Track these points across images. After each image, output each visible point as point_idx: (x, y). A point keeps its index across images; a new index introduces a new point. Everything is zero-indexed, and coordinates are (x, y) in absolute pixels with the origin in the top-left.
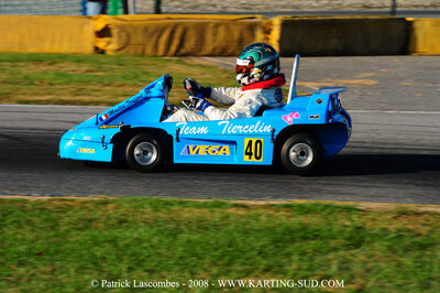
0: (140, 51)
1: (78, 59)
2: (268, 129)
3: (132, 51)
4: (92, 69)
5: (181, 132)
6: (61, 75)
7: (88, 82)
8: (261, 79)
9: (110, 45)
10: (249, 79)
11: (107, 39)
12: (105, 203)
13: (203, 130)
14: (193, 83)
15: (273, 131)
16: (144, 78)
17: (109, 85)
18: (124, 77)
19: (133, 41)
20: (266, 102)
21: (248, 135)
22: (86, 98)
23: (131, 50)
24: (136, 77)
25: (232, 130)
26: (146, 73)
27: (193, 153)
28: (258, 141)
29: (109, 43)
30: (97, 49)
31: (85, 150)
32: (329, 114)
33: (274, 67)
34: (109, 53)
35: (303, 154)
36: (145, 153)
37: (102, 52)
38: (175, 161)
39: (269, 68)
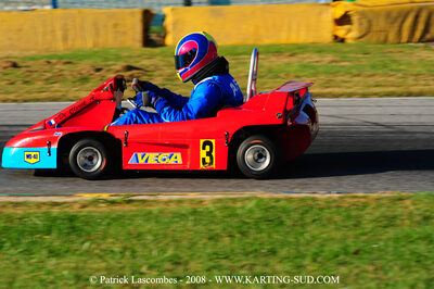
0: (382, 38)
1: (319, 49)
3: (374, 39)
4: (336, 59)
6: (305, 66)
7: (335, 74)
9: (350, 33)
11: (347, 27)
12: (401, 199)
16: (394, 66)
17: (358, 75)
18: (373, 67)
19: (374, 28)
22: (336, 90)
23: (373, 37)
24: (385, 66)
26: (395, 61)
29: (349, 31)
30: (336, 37)
34: (349, 41)
37: (342, 40)
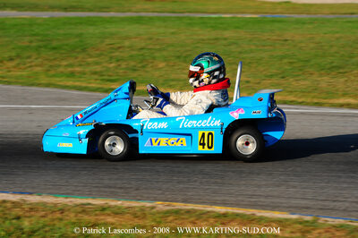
2: (218, 123)
5: (145, 127)
8: (209, 82)
10: (200, 82)
13: (163, 125)
15: (222, 125)
20: (214, 101)
21: (202, 128)
25: (188, 125)
28: (210, 133)
31: (65, 145)
33: (220, 73)
35: (247, 143)
36: (114, 145)
38: (140, 152)
39: (217, 73)
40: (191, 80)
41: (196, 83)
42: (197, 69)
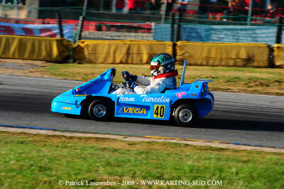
2: (168, 100)
5: (120, 100)
8: (164, 72)
10: (158, 73)
13: (132, 100)
14: (127, 73)
15: (171, 101)
21: (157, 103)
25: (148, 100)
27: (125, 112)
28: (162, 107)
31: (66, 108)
32: (202, 94)
33: (171, 66)
35: (186, 115)
36: (99, 110)
38: (115, 116)
39: (169, 66)
40: (152, 72)
41: (156, 74)
42: (156, 64)
